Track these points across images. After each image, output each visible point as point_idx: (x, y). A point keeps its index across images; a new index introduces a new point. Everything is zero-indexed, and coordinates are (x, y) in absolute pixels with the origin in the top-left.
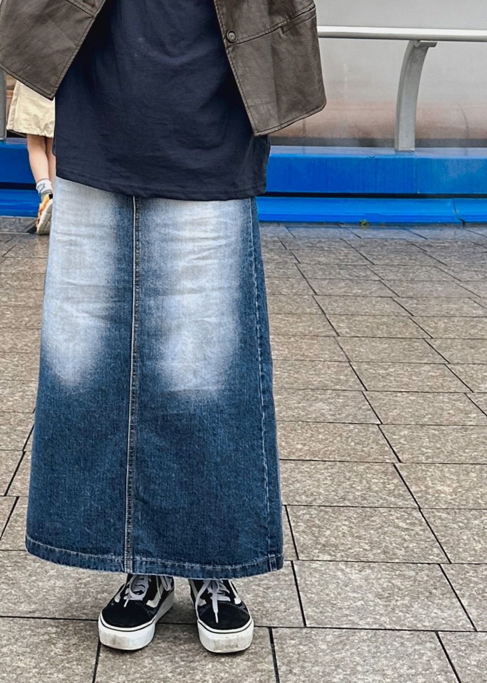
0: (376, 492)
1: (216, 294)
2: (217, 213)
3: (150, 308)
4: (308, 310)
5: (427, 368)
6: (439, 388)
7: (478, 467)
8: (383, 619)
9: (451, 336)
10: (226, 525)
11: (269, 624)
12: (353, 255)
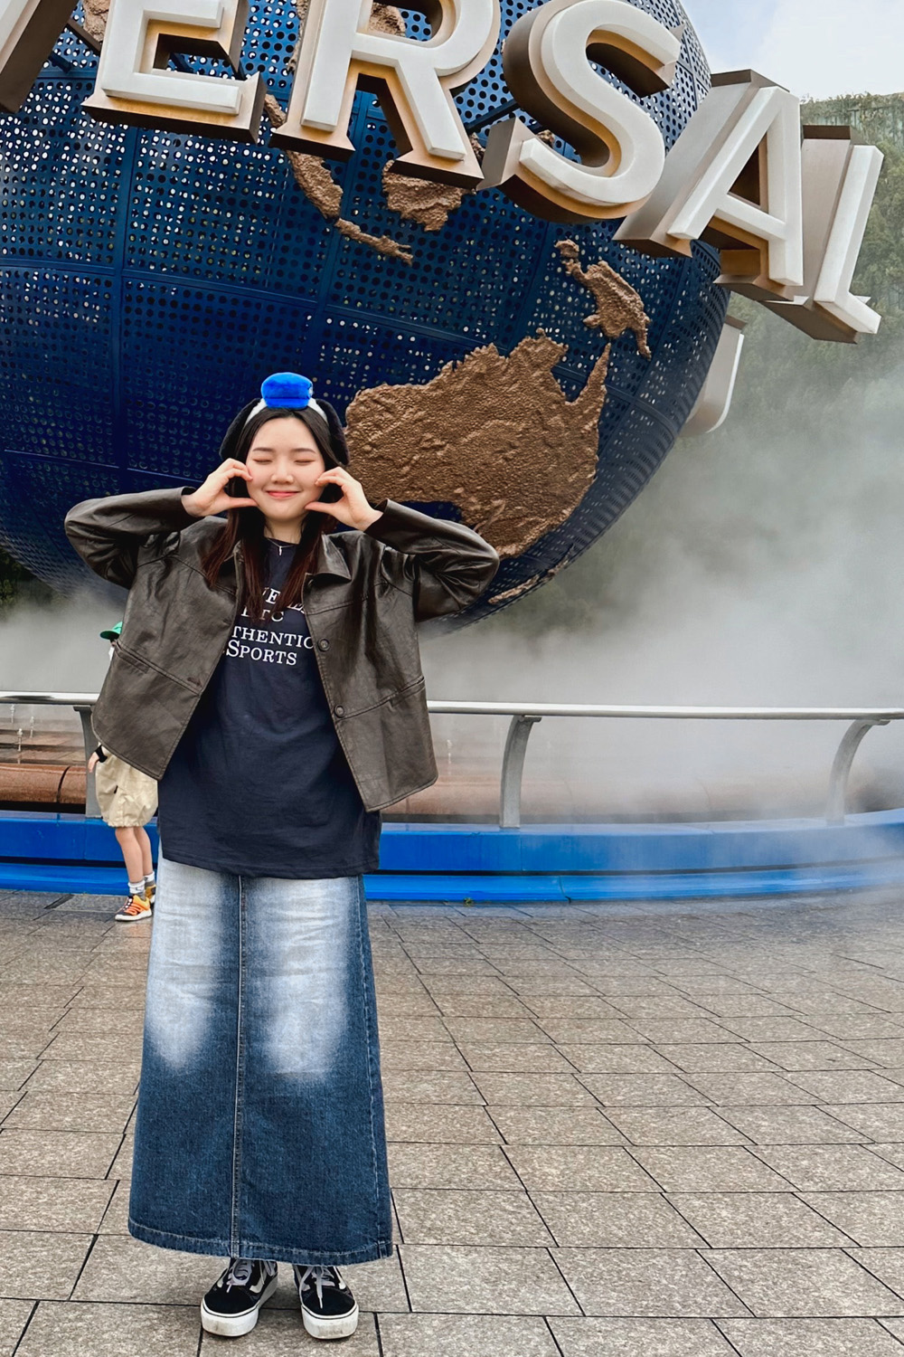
0: (482, 1174)
1: (323, 975)
2: (324, 892)
3: (256, 989)
4: (412, 990)
5: (533, 1048)
6: (545, 1068)
7: (585, 1148)
8: (490, 1303)
9: (558, 1016)
10: (335, 1210)
11: (374, 1309)
12: (457, 934)
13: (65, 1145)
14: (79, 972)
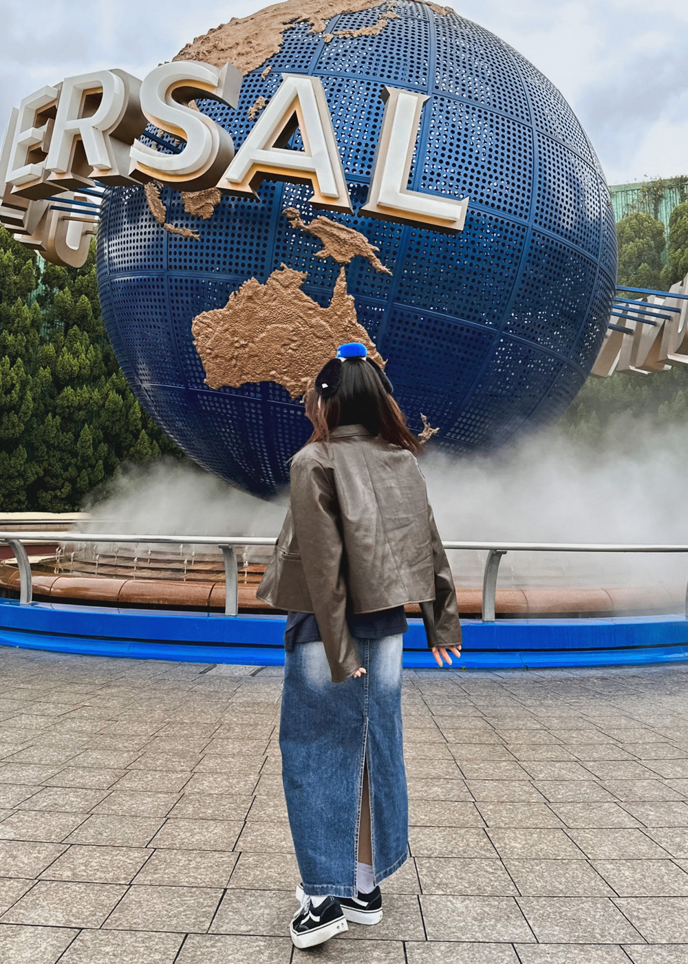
12: (457, 689)
13: (207, 829)
14: (219, 715)
